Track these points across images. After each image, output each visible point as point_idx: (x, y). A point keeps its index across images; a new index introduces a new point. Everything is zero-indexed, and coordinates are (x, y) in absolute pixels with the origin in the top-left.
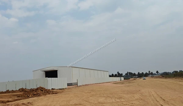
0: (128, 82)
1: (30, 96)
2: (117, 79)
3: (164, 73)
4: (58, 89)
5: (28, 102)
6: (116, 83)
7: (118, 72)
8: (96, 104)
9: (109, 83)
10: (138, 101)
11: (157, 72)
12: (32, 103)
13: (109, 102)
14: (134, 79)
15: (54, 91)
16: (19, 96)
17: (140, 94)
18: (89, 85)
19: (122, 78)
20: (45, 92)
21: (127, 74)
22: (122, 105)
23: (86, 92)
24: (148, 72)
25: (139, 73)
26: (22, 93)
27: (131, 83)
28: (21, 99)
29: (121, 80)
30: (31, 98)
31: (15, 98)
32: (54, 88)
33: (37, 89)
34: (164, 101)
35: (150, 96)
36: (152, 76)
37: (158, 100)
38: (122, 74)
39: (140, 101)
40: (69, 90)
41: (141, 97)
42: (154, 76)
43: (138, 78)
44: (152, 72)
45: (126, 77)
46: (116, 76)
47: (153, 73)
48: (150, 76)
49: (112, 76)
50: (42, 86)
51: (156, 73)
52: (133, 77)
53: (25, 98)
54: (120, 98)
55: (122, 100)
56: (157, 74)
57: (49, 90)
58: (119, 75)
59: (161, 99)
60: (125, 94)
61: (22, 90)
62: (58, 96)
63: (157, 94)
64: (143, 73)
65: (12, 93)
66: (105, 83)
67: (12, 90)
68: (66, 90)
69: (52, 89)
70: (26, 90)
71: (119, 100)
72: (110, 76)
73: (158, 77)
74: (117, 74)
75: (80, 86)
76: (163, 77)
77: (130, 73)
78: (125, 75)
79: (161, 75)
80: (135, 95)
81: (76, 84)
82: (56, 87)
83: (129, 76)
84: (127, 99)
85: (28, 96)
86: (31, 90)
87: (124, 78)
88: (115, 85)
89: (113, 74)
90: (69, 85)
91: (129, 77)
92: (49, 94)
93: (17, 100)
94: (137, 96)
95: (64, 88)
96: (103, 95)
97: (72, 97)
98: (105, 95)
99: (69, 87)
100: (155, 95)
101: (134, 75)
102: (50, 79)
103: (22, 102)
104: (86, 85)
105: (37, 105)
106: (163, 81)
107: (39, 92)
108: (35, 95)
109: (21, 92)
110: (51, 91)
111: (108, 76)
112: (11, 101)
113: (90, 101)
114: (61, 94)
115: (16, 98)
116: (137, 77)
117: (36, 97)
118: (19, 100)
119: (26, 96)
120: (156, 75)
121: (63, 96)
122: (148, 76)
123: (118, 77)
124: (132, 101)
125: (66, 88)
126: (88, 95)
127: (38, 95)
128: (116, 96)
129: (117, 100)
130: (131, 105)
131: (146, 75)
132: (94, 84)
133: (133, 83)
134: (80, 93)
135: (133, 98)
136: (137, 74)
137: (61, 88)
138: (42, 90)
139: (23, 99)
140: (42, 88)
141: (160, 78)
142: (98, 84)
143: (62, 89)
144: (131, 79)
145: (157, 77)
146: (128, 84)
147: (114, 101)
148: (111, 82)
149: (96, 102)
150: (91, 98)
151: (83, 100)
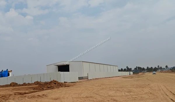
0: (137, 76)
1: (45, 89)
2: (127, 73)
3: (173, 67)
4: (70, 83)
5: (43, 94)
6: (125, 77)
7: (127, 67)
8: (106, 97)
9: (118, 77)
10: (148, 95)
11: (167, 67)
12: (46, 95)
13: (118, 95)
14: (143, 74)
15: (66, 84)
16: (35, 89)
17: (149, 88)
18: (99, 78)
19: (132, 73)
20: (58, 85)
21: (136, 69)
22: (131, 98)
23: (97, 85)
24: (157, 67)
25: (148, 67)
26: (37, 86)
27: (140, 77)
28: (37, 91)
29: (130, 75)
30: (45, 90)
31: (31, 90)
32: (66, 82)
33: (51, 82)
34: (173, 95)
35: (160, 90)
36: (161, 71)
37: (167, 94)
38: (131, 68)
39: (149, 95)
40: (80, 84)
41: (151, 91)
42: (163, 71)
43: (146, 73)
44: (161, 67)
45: (135, 71)
46: (125, 70)
47: (163, 68)
48: (159, 70)
49: (121, 70)
50: (55, 80)
51: (165, 68)
52: (142, 72)
53: (40, 90)
54: (130, 92)
55: (131, 94)
56: (167, 69)
57: (62, 83)
58: (129, 70)
59: (171, 93)
60: (134, 88)
61: (37, 83)
62: (70, 89)
63: (167, 89)
64: (152, 67)
65: (28, 86)
66: (114, 77)
67: (29, 83)
68: (78, 84)
69: (64, 82)
70: (41, 83)
71: (128, 94)
72: (119, 71)
73: (168, 72)
74: (126, 69)
75: (90, 80)
76: (173, 71)
77: (139, 67)
78: (135, 69)
79: (170, 70)
80: (144, 89)
81: (87, 78)
82: (68, 81)
83: (139, 70)
84: (136, 93)
85: (43, 89)
86: (45, 83)
87: (133, 73)
88: (124, 79)
89: (122, 69)
90: (80, 78)
91: (138, 72)
92: (62, 87)
93: (33, 92)
94: (146, 90)
95: (76, 81)
96: (112, 89)
97: (83, 90)
98: (115, 89)
99: (80, 80)
100: (165, 89)
101: (143, 69)
102: (63, 72)
103: (37, 94)
104: (96, 79)
105: (51, 97)
106: (172, 76)
107: (53, 85)
108: (49, 88)
109: (36, 84)
110: (63, 84)
111: (117, 71)
112: (27, 93)
113: (101, 94)
114: (73, 87)
115: (33, 90)
116: (146, 71)
117: (50, 89)
118: (35, 92)
119: (41, 89)
120: (165, 70)
121: (75, 89)
122: (158, 71)
123: (127, 71)
124: (141, 94)
125: (77, 82)
126: (98, 88)
127: (52, 88)
128: (125, 90)
129: (127, 94)
130: (140, 98)
131: (155, 69)
132: (104, 78)
133: (142, 77)
134: (91, 86)
135: (142, 92)
136: (146, 69)
137: (72, 81)
138: (55, 84)
139: (38, 91)
140: (55, 81)
141: (170, 72)
142: (107, 78)
143: (73, 83)
144: (140, 73)
145: (166, 71)
146: (137, 79)
147: (123, 94)
148: (120, 76)
149: (106, 95)
150: (101, 91)
151: (94, 93)
